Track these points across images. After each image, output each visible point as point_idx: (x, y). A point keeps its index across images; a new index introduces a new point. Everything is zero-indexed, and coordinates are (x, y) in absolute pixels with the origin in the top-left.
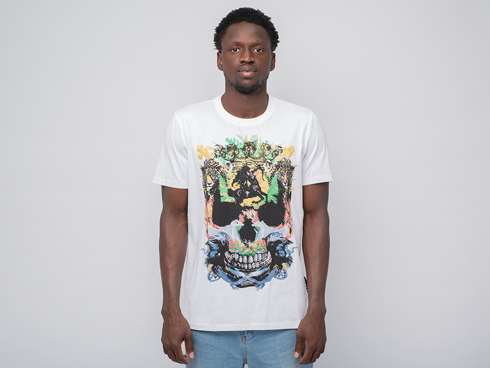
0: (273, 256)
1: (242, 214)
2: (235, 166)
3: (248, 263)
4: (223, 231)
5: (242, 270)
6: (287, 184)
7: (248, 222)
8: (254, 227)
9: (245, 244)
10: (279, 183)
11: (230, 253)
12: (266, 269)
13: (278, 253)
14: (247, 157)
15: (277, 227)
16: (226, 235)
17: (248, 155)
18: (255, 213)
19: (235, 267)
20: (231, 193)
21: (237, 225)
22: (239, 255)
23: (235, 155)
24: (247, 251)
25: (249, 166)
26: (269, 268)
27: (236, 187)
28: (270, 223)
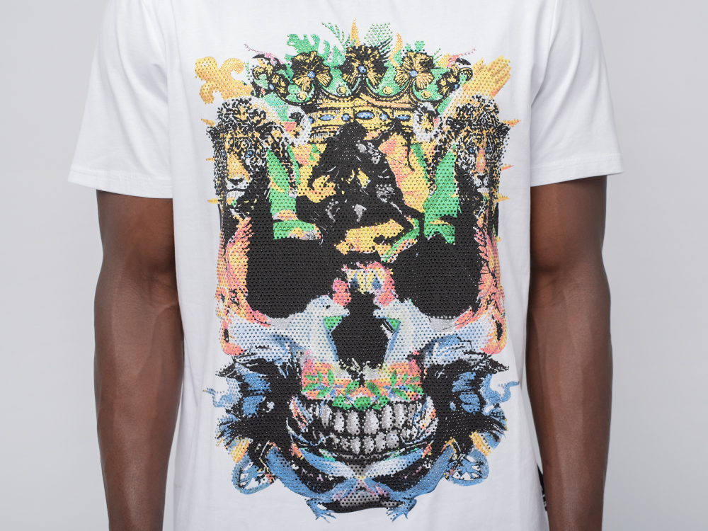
0: (441, 410)
1: (343, 277)
2: (318, 123)
3: (362, 435)
4: (282, 332)
5: (342, 455)
6: (485, 182)
7: (361, 304)
8: (382, 321)
9: (354, 374)
10: (463, 177)
11: (307, 402)
12: (422, 453)
13: (459, 403)
14: (355, 95)
15: (455, 321)
16: (293, 345)
17: (360, 89)
18: (383, 275)
19: (321, 446)
20: (305, 209)
21: (328, 313)
22: (335, 409)
23: (318, 88)
24: (359, 397)
25: (365, 124)
26: (428, 451)
27: (322, 190)
28: (431, 306)
